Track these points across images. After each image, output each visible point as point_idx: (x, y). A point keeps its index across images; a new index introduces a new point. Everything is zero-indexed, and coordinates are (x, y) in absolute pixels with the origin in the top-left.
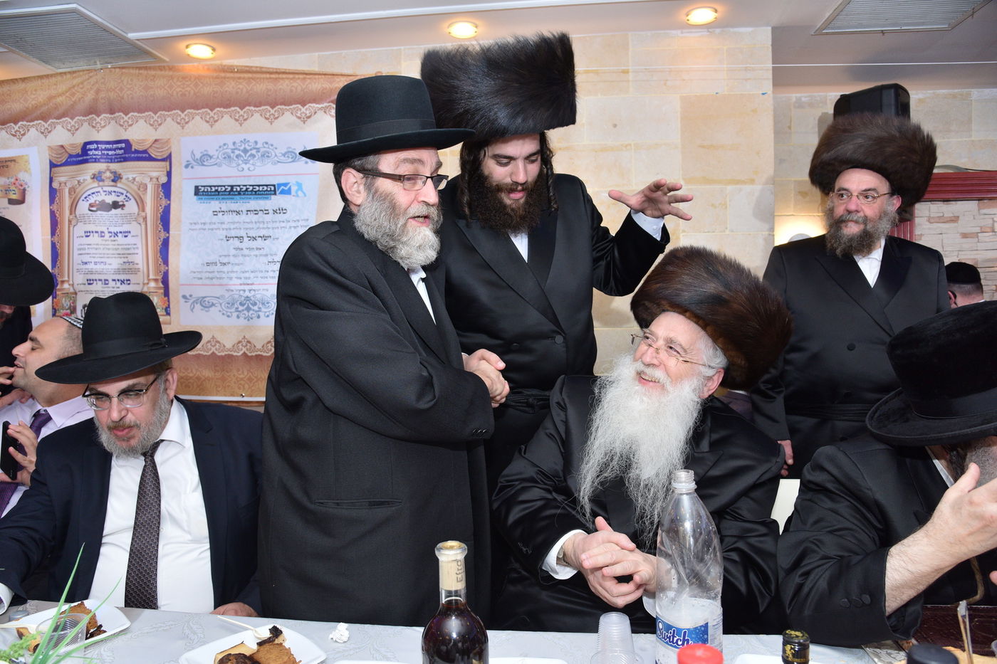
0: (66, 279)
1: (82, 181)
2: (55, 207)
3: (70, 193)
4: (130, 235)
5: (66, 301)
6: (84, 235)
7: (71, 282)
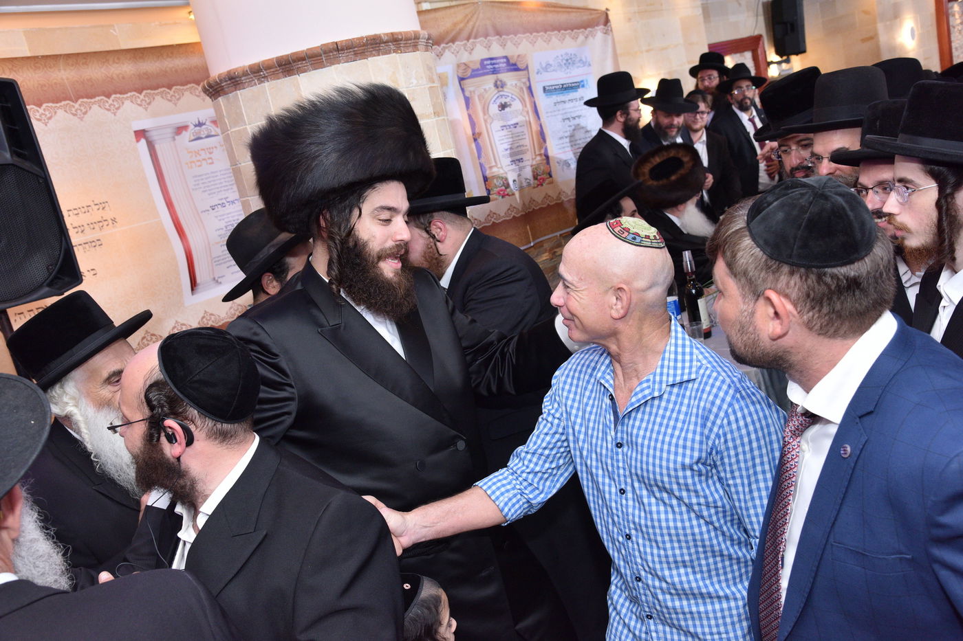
0: (494, 164)
1: (487, 89)
2: (471, 111)
3: (479, 100)
4: (518, 126)
5: (497, 181)
6: (500, 129)
7: (499, 166)
